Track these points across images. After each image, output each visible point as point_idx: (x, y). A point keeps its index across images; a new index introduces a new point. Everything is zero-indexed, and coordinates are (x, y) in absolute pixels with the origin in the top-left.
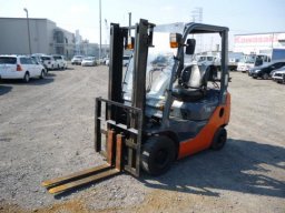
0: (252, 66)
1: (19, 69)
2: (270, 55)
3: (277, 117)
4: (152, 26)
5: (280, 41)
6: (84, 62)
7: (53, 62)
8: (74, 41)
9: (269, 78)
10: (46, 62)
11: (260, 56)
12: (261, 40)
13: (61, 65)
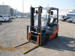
0: (62, 18)
1: (3, 18)
2: (66, 16)
3: (68, 30)
4: (42, 8)
5: (69, 12)
6: (19, 17)
7: (11, 17)
8: (16, 11)
9: (66, 21)
10: (9, 17)
11: (64, 16)
12: (64, 12)
13: (13, 18)
